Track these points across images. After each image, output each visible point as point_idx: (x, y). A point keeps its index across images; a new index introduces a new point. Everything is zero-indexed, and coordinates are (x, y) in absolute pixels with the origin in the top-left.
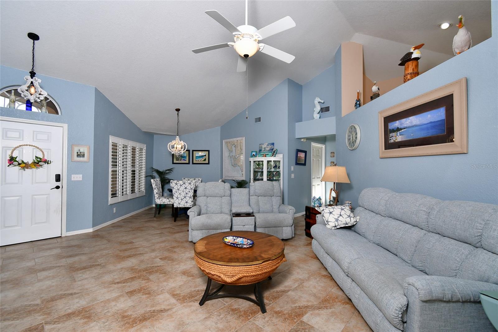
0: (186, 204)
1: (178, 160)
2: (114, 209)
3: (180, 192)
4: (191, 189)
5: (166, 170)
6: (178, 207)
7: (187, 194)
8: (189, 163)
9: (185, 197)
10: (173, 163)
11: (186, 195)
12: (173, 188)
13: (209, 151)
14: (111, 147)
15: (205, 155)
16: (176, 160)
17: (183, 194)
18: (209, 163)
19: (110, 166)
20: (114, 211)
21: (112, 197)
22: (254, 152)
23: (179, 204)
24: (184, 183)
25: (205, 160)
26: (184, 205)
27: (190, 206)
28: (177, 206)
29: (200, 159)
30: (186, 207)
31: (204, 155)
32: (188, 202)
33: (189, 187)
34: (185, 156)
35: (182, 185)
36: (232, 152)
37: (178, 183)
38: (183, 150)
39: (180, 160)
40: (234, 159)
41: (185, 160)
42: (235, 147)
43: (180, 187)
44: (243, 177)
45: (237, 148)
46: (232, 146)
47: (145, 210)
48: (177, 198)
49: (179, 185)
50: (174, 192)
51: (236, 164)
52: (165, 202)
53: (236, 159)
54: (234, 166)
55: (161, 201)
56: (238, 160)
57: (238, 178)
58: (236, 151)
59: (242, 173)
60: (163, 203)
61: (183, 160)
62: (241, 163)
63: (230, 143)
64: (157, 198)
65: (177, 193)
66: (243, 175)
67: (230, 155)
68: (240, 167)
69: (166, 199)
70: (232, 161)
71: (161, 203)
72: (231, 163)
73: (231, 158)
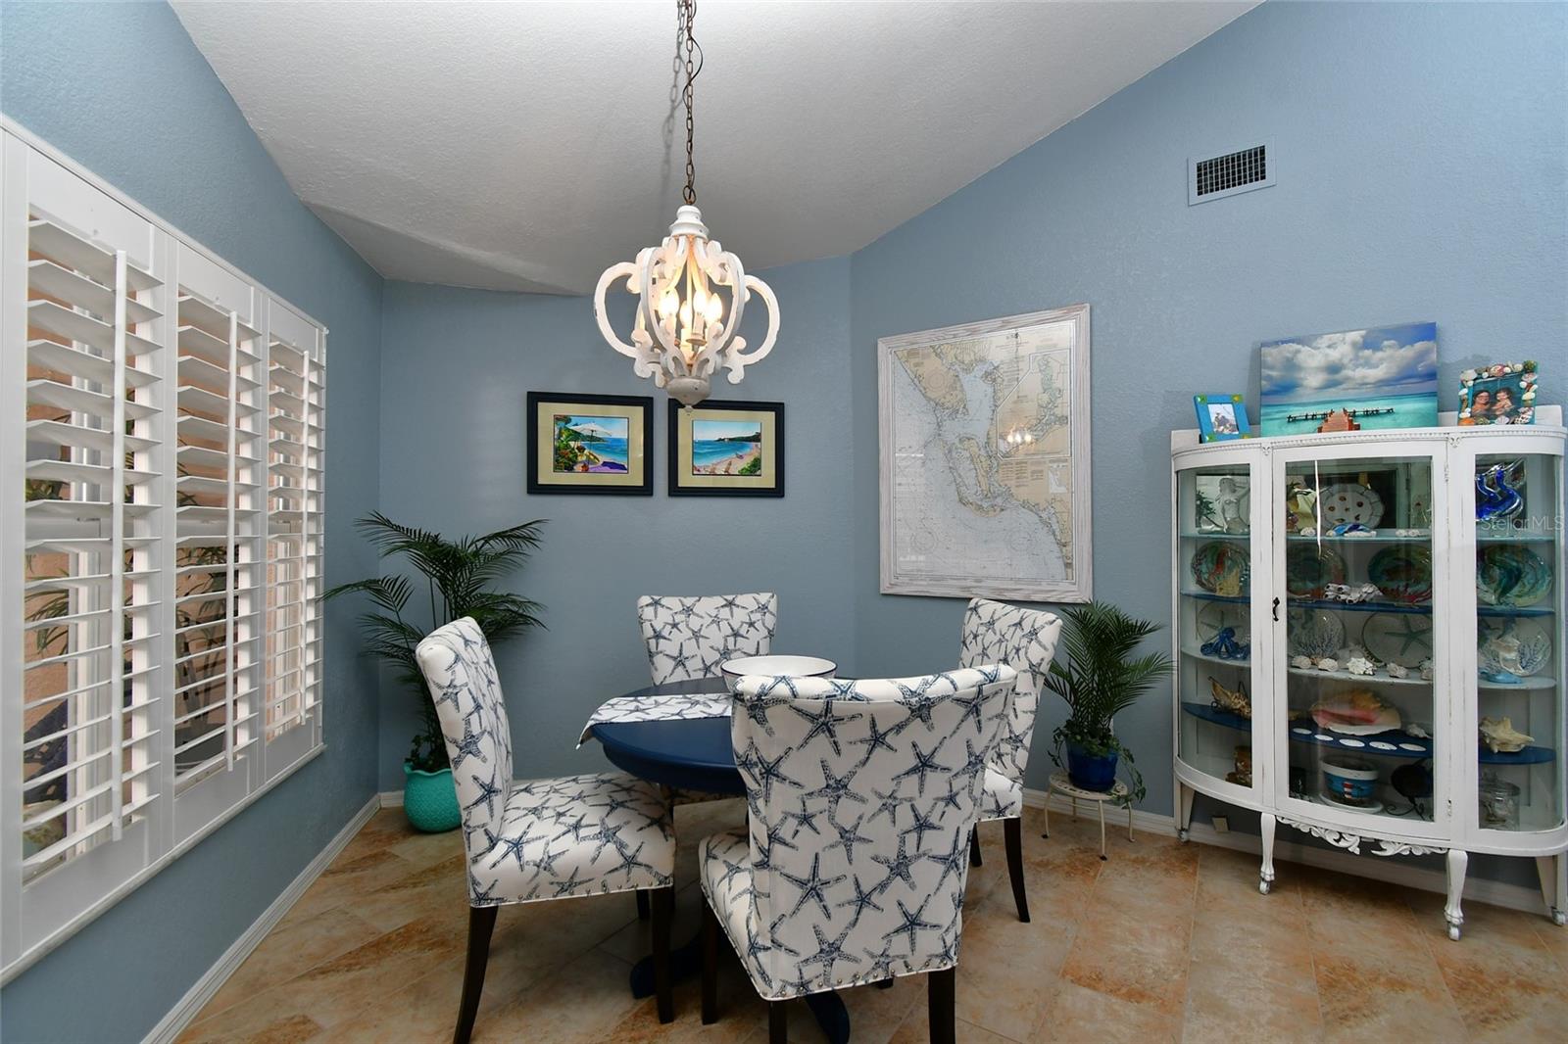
1: (570, 469)
3: (847, 812)
4: (975, 763)
5: (487, 539)
7: (922, 826)
8: (646, 490)
9: (900, 868)
10: (534, 487)
12: (769, 771)
13: (778, 409)
15: (757, 438)
16: (556, 469)
17: (884, 836)
18: (778, 491)
22: (1221, 400)
25: (755, 467)
27: (946, 955)
28: (802, 986)
29: (719, 463)
30: (903, 972)
31: (751, 433)
34: (619, 440)
35: (885, 734)
36: (959, 416)
37: (850, 714)
38: (739, 351)
39: (586, 469)
40: (983, 459)
41: (622, 467)
42: (986, 377)
43: (864, 763)
44: (1075, 584)
45: (1005, 383)
46: (957, 376)
47: (324, 875)
48: (798, 892)
49: (859, 738)
50: (781, 816)
51: (999, 495)
52: (576, 880)
53: (1001, 463)
54: (980, 508)
55: (537, 875)
56: (1017, 464)
57: (1028, 590)
58: (996, 406)
59: (1059, 555)
60: (563, 890)
61: (607, 469)
62: (1055, 489)
63: (940, 357)
64: (486, 843)
65: (815, 829)
66: (1069, 570)
67: (939, 435)
68: (1044, 515)
69: (584, 839)
70: (960, 476)
71: (535, 888)
72: (954, 487)
73: (950, 451)
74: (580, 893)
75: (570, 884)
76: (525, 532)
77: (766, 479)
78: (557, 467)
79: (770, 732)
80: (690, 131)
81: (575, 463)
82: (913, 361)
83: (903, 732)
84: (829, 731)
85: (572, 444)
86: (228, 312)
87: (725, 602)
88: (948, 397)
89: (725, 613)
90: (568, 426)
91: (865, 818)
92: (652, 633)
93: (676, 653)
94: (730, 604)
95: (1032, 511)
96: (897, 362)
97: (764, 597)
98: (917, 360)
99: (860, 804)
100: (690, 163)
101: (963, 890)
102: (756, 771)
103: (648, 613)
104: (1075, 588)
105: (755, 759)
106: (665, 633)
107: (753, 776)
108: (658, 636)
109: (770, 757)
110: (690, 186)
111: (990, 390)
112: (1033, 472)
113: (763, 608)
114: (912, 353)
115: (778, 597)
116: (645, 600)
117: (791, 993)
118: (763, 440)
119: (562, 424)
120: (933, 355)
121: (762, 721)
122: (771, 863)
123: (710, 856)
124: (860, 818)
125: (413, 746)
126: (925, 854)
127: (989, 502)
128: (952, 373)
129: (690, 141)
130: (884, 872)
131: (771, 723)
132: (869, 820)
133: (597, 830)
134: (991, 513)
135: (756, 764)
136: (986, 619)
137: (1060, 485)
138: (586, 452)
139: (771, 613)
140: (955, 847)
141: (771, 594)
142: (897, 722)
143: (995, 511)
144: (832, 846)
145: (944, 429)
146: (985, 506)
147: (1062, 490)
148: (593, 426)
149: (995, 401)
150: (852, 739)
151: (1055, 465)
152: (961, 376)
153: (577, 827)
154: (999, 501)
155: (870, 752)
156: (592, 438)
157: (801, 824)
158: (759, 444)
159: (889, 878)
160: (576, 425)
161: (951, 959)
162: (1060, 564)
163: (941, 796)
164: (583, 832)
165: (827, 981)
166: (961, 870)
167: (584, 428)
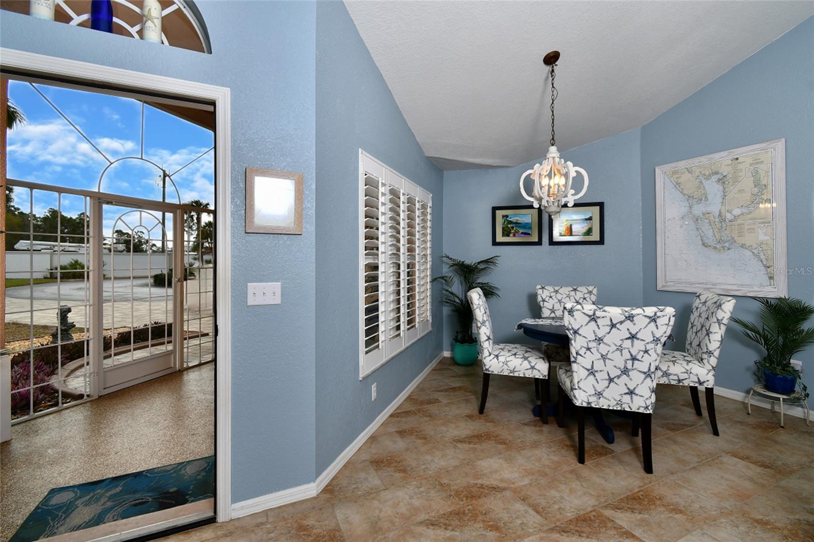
0: (627, 398)
1: (508, 236)
2: (374, 388)
3: (603, 349)
4: (656, 340)
5: (479, 263)
6: (593, 405)
7: (634, 359)
8: (539, 243)
9: (625, 371)
10: (495, 243)
11: (630, 363)
12: (576, 332)
13: (601, 205)
14: (362, 188)
15: (591, 218)
16: (503, 236)
17: (619, 360)
18: (601, 242)
19: (362, 251)
20: (374, 395)
21: (367, 353)
23: (599, 394)
24: (630, 318)
25: (590, 232)
26: (619, 402)
27: (647, 408)
28: (589, 403)
30: (628, 409)
31: (588, 217)
32: (636, 391)
33: (646, 335)
34: (527, 223)
35: (616, 324)
36: (702, 202)
37: (602, 316)
38: (572, 195)
39: (514, 235)
40: (717, 223)
41: (529, 234)
42: (719, 182)
43: (609, 333)
44: (775, 288)
45: (730, 184)
46: (701, 182)
47: (433, 370)
48: (587, 373)
49: (606, 324)
50: (580, 347)
51: (727, 241)
52: (515, 370)
53: (728, 225)
54: (715, 248)
55: (503, 366)
56: (738, 225)
57: (745, 290)
58: (725, 196)
59: (765, 272)
60: (511, 373)
61: (523, 235)
62: (762, 237)
63: (691, 173)
64: (488, 354)
65: (592, 353)
66: (772, 281)
67: (691, 212)
68: (755, 251)
69: (517, 358)
70: (703, 232)
71: (502, 370)
72: (700, 237)
73: (697, 220)
74: (516, 374)
75: (513, 371)
76: (492, 260)
77: (595, 237)
78: (503, 235)
79: (575, 319)
80: (553, 119)
81: (510, 233)
82: (675, 176)
83: (623, 324)
84: (595, 321)
85: (509, 226)
86: (400, 189)
87: (572, 289)
88: (696, 193)
89: (573, 293)
90: (508, 219)
91: (611, 352)
92: (541, 299)
93: (551, 308)
94: (575, 290)
95: (747, 249)
96: (667, 178)
97: (590, 288)
98: (677, 176)
99: (608, 347)
100: (553, 130)
101: (655, 387)
102: (571, 332)
103: (540, 292)
104: (776, 290)
105: (570, 328)
106: (547, 300)
107: (570, 333)
108: (544, 301)
109: (576, 328)
110: (553, 139)
111: (721, 188)
112: (748, 229)
113: (590, 292)
114: (675, 173)
115: (598, 288)
116: (539, 287)
117: (585, 405)
118: (593, 219)
119: (505, 218)
120: (687, 172)
121: (573, 316)
122: (577, 362)
123: (560, 368)
124: (609, 351)
125: (456, 334)
126: (635, 369)
127: (723, 245)
128: (698, 180)
129: (553, 123)
130: (619, 372)
131: (575, 317)
132: (612, 353)
133: (522, 356)
134: (722, 251)
135: (571, 330)
136: (703, 301)
137: (766, 235)
138: (515, 229)
139: (594, 294)
140: (649, 370)
141: (593, 287)
142: (620, 320)
143: (724, 249)
144: (598, 359)
145: (693, 209)
146: (718, 247)
147: (767, 238)
148: (517, 219)
149: (724, 193)
150: (604, 324)
151: (762, 225)
152: (703, 182)
153: (515, 354)
154: (727, 244)
155: (611, 330)
156: (516, 223)
157: (587, 350)
158: (591, 221)
159: (621, 374)
160: (510, 218)
161: (649, 410)
162: (766, 278)
163: (642, 349)
164: (517, 356)
165: (598, 404)
166: (653, 379)
167: (513, 219)
